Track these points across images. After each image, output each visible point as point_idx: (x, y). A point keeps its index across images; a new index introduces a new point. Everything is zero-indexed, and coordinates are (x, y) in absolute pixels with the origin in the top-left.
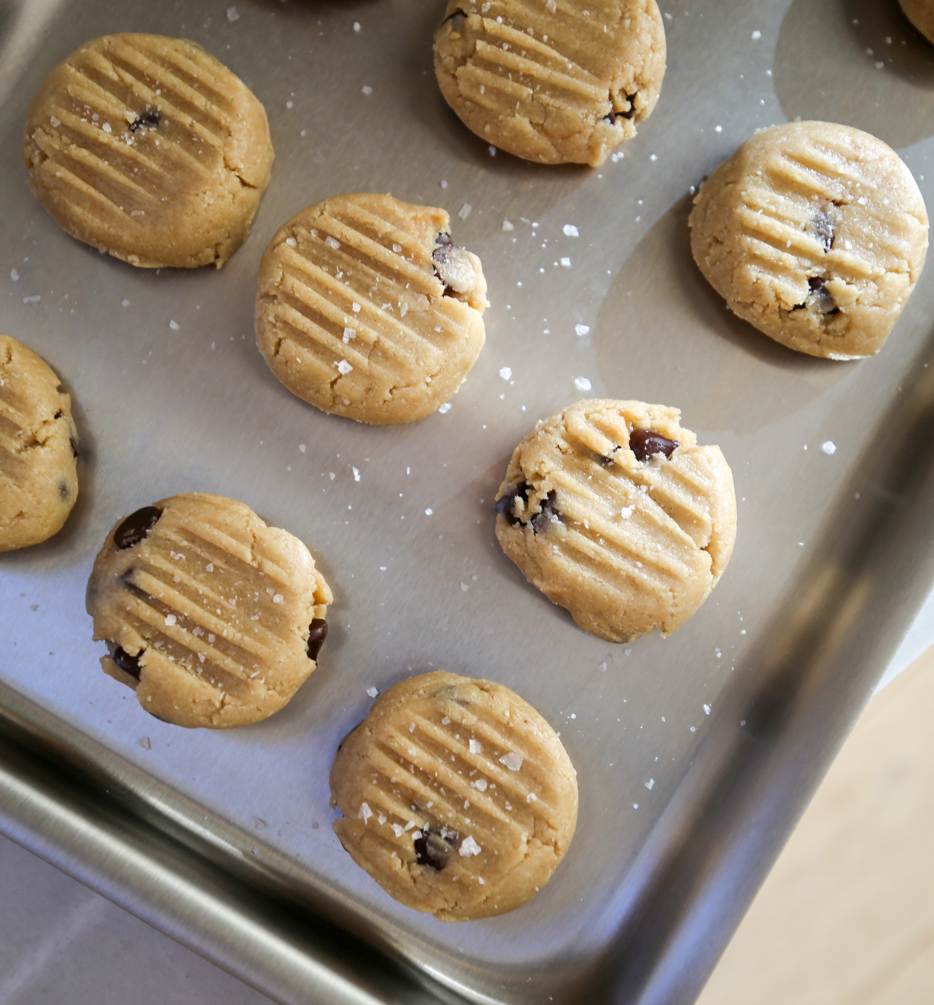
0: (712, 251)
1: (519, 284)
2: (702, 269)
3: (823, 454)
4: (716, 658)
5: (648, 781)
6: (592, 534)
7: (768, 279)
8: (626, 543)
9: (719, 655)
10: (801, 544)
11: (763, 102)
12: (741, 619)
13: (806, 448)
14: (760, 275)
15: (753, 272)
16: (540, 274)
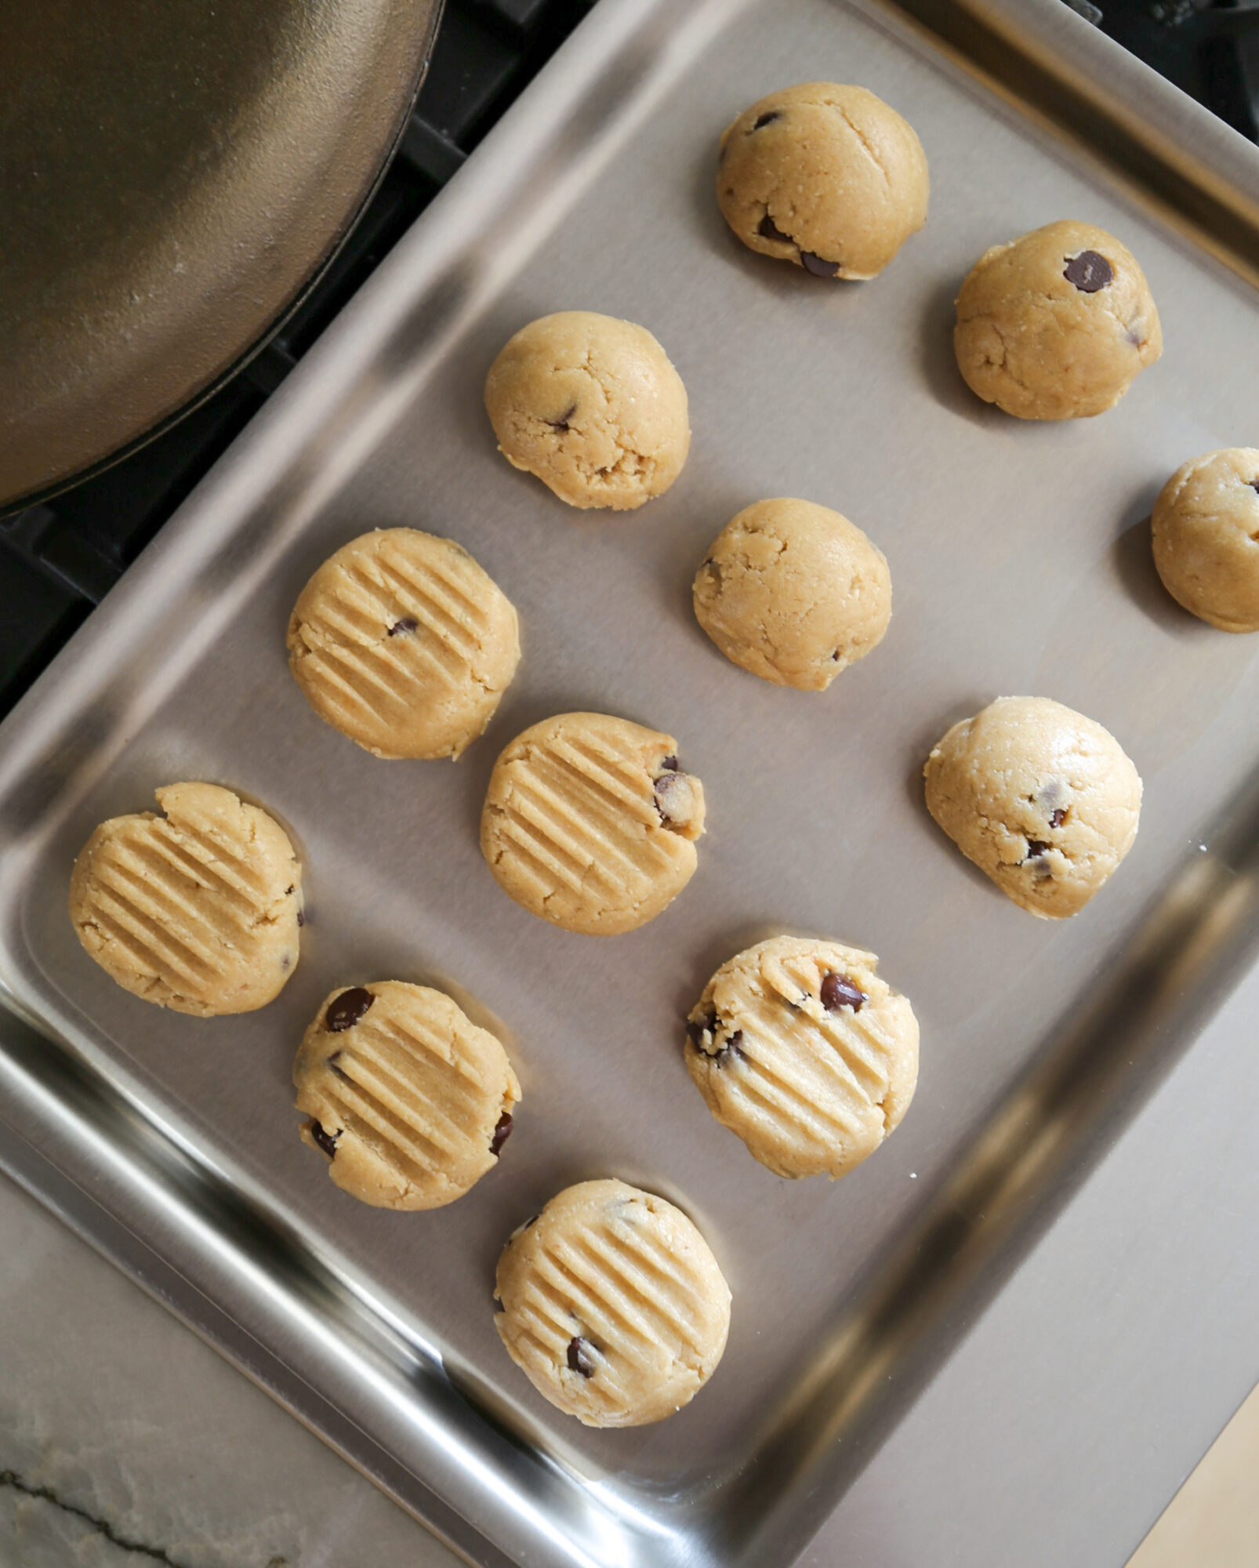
6: (774, 1077)
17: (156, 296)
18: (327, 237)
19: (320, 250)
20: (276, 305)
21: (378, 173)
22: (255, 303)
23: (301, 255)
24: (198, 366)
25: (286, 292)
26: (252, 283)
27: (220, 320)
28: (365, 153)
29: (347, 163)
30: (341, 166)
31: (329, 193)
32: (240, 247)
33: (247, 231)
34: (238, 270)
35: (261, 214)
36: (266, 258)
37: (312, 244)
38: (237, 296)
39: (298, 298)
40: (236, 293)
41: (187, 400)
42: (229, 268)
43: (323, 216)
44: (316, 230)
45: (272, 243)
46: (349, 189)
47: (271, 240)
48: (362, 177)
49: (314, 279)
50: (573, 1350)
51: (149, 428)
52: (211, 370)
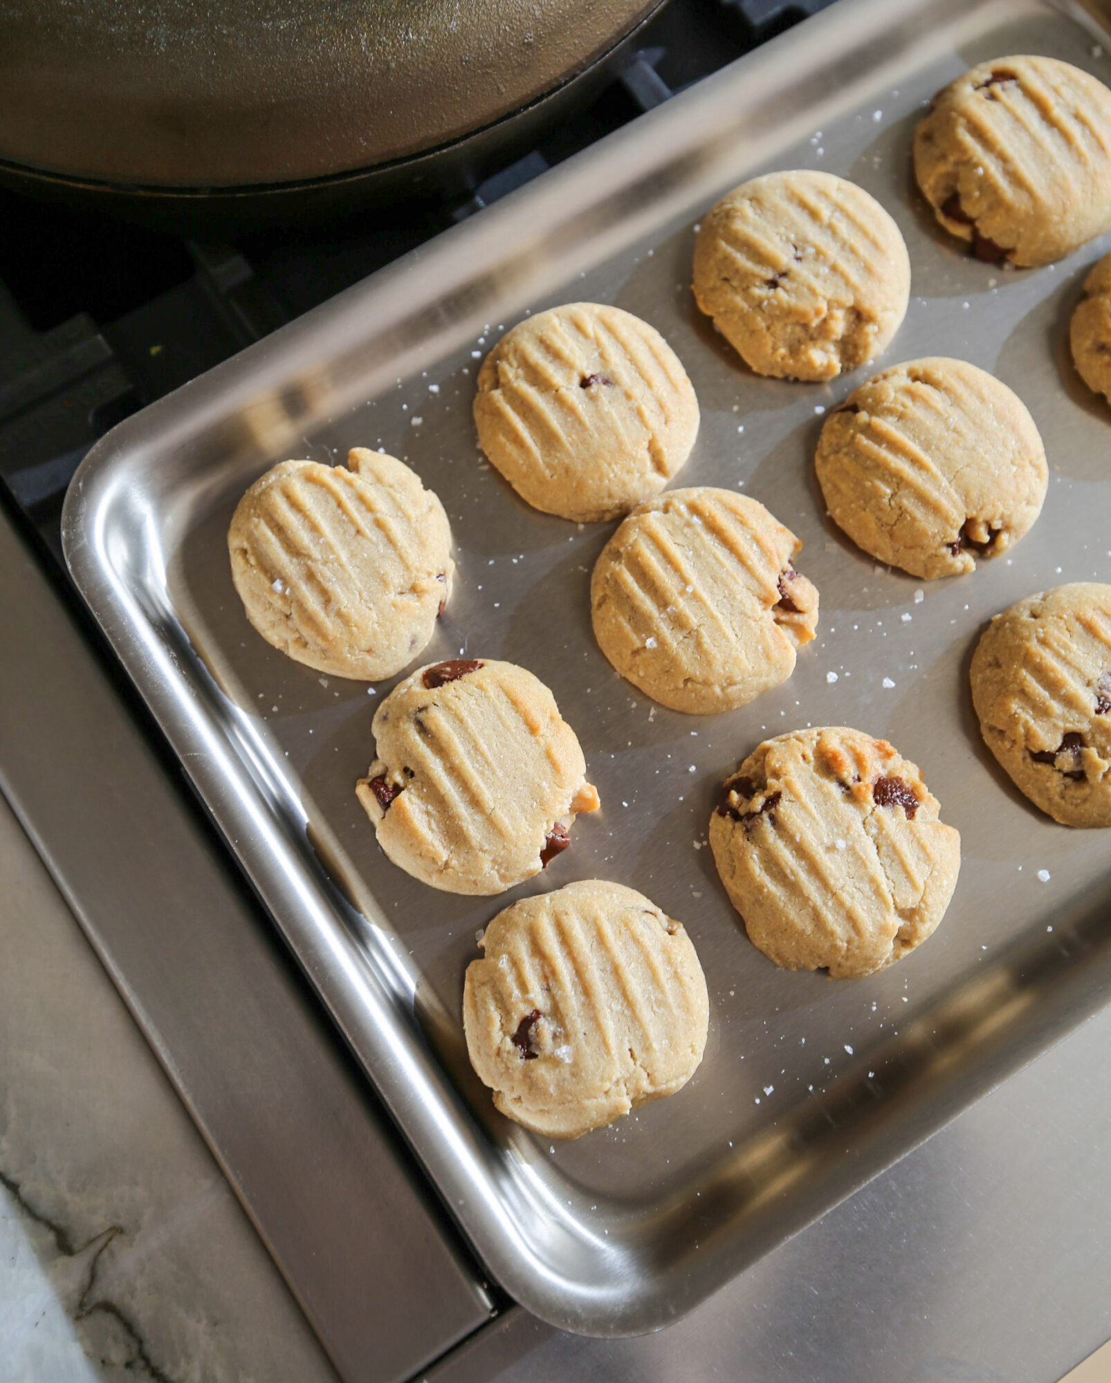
0: (988, 672)
1: (833, 630)
2: (972, 683)
3: (1037, 880)
4: (871, 1010)
5: (768, 1087)
6: (801, 851)
7: (1026, 716)
8: (827, 873)
9: (874, 1008)
10: (984, 948)
11: (1095, 574)
12: (906, 987)
13: (1020, 869)
14: (1019, 711)
15: (1015, 706)
16: (853, 629)
17: (426, 40)
18: (573, 62)
19: (564, 70)
20: (513, 99)
21: (628, 32)
22: (498, 88)
23: (549, 66)
24: (435, 122)
25: (525, 92)
26: (503, 68)
27: (467, 88)
28: (626, 7)
29: (610, 7)
30: (605, 7)
31: (588, 25)
32: (506, 30)
33: (515, 19)
34: (497, 50)
35: (531, 10)
36: (522, 51)
37: (559, 61)
38: (488, 73)
39: (532, 104)
40: (488, 70)
41: (415, 151)
42: (491, 44)
43: (577, 42)
44: (567, 50)
45: (531, 40)
46: (602, 30)
47: (531, 37)
48: (616, 27)
49: (550, 93)
50: (528, 1022)
51: (376, 161)
52: (444, 131)
